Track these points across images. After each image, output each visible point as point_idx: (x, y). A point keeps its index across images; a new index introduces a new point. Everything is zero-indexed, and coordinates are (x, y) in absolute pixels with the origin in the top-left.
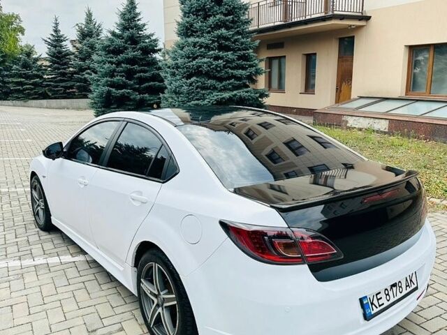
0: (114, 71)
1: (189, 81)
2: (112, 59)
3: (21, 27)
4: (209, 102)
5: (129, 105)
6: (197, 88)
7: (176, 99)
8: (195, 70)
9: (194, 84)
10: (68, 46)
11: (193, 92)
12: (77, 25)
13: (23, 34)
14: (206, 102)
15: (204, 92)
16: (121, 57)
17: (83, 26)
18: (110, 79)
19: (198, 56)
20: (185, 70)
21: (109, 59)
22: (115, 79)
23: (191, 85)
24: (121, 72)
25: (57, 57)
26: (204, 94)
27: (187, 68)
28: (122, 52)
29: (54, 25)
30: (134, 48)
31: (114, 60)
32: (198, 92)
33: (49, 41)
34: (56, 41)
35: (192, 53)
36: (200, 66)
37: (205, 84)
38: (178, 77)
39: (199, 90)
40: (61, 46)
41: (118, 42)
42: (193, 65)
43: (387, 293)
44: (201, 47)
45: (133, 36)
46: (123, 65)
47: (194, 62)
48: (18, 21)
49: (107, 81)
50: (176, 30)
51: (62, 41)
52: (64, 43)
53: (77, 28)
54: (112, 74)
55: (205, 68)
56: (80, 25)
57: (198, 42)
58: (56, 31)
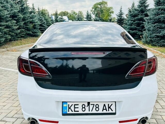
0: (132, 23)
1: (154, 25)
2: (132, 19)
3: (113, 11)
4: (162, 34)
5: (136, 37)
6: (157, 28)
7: (148, 33)
8: (158, 20)
9: (156, 26)
10: (124, 16)
11: (155, 30)
12: (129, 8)
13: (113, 13)
14: (160, 34)
15: (160, 30)
16: (136, 18)
17: (131, 9)
18: (130, 27)
19: (160, 14)
20: (153, 20)
21: (131, 19)
22: (132, 27)
23: (155, 27)
24: (135, 24)
25: (120, 21)
26: (160, 31)
27: (154, 20)
28: (137, 16)
29: (120, 9)
30: (142, 14)
31: (133, 19)
32: (158, 30)
33: (118, 15)
34: (120, 15)
35: (157, 13)
36: (160, 19)
37: (161, 26)
38: (150, 24)
39: (158, 29)
40: (122, 17)
41: (136, 12)
42: (157, 18)
43: (84, 106)
44: (162, 10)
45: (142, 9)
46: (136, 21)
47: (157, 17)
48: (112, 9)
49: (129, 27)
50: (154, 4)
51: (122, 15)
52: (123, 15)
53: (128, 9)
54: (131, 25)
55: (162, 19)
56: (130, 8)
57: (161, 8)
58: (121, 11)
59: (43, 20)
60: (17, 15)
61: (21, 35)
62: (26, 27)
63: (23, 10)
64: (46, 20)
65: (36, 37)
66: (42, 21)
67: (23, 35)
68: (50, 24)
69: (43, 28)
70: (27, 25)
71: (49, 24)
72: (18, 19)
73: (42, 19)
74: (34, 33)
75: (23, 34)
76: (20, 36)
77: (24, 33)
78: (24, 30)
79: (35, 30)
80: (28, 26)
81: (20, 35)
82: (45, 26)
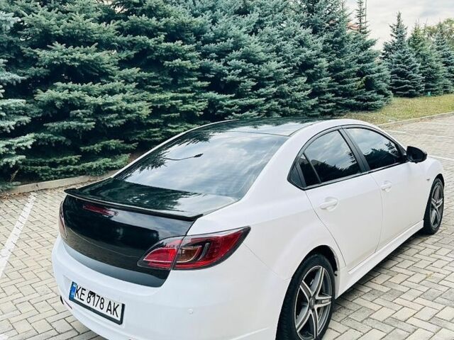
59: (410, 61)
60: (315, 61)
61: (322, 109)
62: (340, 89)
63: (336, 46)
64: (421, 59)
65: (370, 110)
66: (408, 62)
67: (326, 110)
68: (433, 68)
69: (408, 84)
70: (345, 83)
71: (430, 69)
72: (316, 71)
73: (407, 58)
74: (365, 101)
75: (328, 107)
76: (319, 113)
77: (331, 104)
78: (333, 97)
79: (369, 92)
80: (345, 86)
81: (319, 111)
82: (414, 75)
